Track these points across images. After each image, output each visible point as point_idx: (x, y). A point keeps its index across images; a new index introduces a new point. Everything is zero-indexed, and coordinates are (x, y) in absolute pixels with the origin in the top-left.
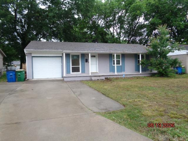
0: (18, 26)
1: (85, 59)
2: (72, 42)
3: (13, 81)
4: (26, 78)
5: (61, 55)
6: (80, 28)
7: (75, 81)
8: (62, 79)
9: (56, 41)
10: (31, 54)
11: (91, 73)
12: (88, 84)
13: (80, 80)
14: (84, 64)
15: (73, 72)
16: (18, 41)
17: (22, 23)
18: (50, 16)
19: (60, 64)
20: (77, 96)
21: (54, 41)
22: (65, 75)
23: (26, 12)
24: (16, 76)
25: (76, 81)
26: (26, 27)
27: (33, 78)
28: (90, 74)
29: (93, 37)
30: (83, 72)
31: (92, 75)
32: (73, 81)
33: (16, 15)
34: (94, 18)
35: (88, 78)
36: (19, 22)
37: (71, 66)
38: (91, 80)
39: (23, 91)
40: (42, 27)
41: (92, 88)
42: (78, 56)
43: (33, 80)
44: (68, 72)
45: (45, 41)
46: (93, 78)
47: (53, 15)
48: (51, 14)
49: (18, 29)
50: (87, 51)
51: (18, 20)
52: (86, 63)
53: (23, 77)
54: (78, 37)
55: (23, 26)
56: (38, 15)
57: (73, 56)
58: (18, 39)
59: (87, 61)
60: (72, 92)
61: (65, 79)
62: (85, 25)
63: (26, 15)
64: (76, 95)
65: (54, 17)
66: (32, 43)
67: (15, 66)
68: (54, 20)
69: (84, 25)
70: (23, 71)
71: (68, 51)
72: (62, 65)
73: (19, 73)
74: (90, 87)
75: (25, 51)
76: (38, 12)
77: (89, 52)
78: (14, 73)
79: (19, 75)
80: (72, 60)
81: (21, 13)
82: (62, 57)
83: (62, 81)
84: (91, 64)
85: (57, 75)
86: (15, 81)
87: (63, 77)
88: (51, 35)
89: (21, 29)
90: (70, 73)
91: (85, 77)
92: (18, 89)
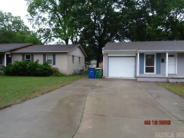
0: (96, 30)
1: (161, 59)
2: (145, 41)
3: (92, 78)
4: (103, 76)
5: (135, 55)
6: (153, 26)
7: (148, 82)
8: (135, 78)
9: (128, 41)
10: (107, 54)
11: (168, 74)
12: (164, 87)
13: (155, 82)
14: (160, 64)
15: (146, 72)
16: (96, 43)
17: (99, 27)
18: (125, 18)
19: (133, 64)
20: (155, 98)
21: (126, 41)
22: (138, 75)
23: (103, 17)
24: (95, 73)
25: (150, 82)
26: (102, 31)
27: (108, 76)
28: (167, 76)
29: (169, 35)
30: (158, 72)
31: (169, 77)
32: (146, 82)
33: (95, 21)
34: (171, 12)
35: (165, 80)
36: (97, 27)
37: (145, 66)
38: (168, 82)
39: (102, 87)
40: (116, 29)
41: (172, 91)
42: (153, 56)
43: (108, 77)
44: (141, 72)
45: (118, 41)
46: (171, 81)
47: (127, 16)
48: (125, 16)
49: (96, 33)
50: (165, 50)
51: (97, 25)
52: (162, 64)
53: (100, 75)
54: (152, 36)
55: (100, 30)
56: (114, 18)
57: (147, 56)
58: (96, 42)
59: (163, 61)
60: (148, 93)
61: (139, 79)
62: (160, 22)
63: (103, 20)
64: (153, 97)
65: (128, 18)
66: (108, 45)
67: (92, 65)
68: (127, 21)
69: (158, 22)
70: (100, 69)
71: (142, 51)
72: (135, 65)
73: (97, 71)
74: (169, 90)
75: (103, 52)
76: (114, 16)
77: (167, 51)
78: (94, 71)
79: (98, 73)
80: (146, 60)
81: (99, 19)
82: (135, 57)
83: (135, 80)
84: (168, 65)
85: (130, 75)
86: (94, 78)
87: (135, 77)
88: (124, 36)
89: (98, 32)
90: (143, 73)
91: (160, 79)
92: (97, 85)
